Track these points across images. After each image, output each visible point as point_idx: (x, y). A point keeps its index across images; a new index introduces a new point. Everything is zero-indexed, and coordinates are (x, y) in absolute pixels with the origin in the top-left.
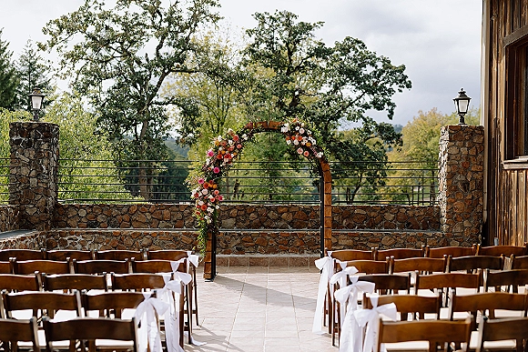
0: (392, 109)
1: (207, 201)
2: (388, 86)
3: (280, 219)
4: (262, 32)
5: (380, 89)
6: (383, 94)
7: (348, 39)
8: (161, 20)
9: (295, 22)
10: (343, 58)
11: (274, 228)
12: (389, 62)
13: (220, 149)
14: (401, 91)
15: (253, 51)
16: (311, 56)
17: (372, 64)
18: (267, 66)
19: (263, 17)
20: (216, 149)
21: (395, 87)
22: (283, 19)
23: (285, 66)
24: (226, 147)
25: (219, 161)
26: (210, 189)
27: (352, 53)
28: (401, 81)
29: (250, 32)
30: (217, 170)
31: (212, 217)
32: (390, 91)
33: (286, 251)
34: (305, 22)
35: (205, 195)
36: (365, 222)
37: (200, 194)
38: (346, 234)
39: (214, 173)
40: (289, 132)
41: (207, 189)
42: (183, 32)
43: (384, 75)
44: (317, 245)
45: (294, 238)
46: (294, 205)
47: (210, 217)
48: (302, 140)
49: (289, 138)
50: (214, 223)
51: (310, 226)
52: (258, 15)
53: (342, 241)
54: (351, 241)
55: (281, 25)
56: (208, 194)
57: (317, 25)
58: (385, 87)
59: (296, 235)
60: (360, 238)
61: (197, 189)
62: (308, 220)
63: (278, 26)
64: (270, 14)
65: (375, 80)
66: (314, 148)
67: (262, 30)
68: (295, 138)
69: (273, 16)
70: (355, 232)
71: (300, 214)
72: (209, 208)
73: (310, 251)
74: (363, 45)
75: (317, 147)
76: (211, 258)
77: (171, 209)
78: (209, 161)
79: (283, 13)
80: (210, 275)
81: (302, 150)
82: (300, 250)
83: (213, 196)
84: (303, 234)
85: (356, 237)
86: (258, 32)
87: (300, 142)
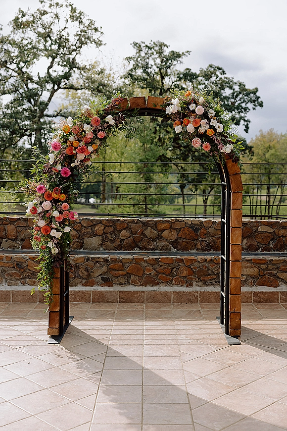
0: (247, 124)
1: (50, 220)
2: (243, 105)
3: (159, 238)
4: (139, 59)
5: (238, 108)
6: (239, 112)
7: (211, 66)
8: (52, 44)
9: (167, 52)
10: (206, 82)
11: (152, 249)
12: (244, 86)
13: (71, 138)
14: (254, 109)
15: (131, 76)
16: (180, 79)
17: (231, 88)
18: (143, 88)
19: (140, 46)
20: (65, 140)
21: (250, 105)
22: (157, 48)
23: (158, 88)
24: (81, 134)
25: (70, 158)
26: (55, 202)
27: (213, 79)
28: (254, 101)
29: (129, 59)
30: (65, 173)
31: (60, 243)
32: (246, 109)
33: (168, 282)
34: (174, 50)
35: (48, 211)
36: (271, 242)
37: (39, 210)
38: (249, 260)
39: (62, 177)
40: (178, 113)
41: (51, 201)
42: (70, 54)
43: (241, 96)
44: (210, 275)
45: (179, 265)
46: (178, 220)
47: (55, 244)
48: (200, 125)
49: (179, 122)
50: (62, 253)
51: (200, 248)
52: (136, 44)
53: (245, 270)
54: (256, 270)
55: (155, 53)
56: (52, 208)
57: (185, 53)
58: (241, 106)
59: (182, 260)
60: (268, 266)
61: (35, 202)
62: (196, 240)
63: (153, 53)
64: (146, 44)
65: (233, 100)
66: (220, 138)
67: (139, 57)
68: (189, 122)
69: (149, 45)
70: (261, 257)
71: (187, 232)
72: (54, 231)
73: (200, 284)
74: (223, 72)
75: (223, 136)
76: (59, 304)
77: (17, 224)
78: (54, 157)
79: (157, 43)
80: (57, 330)
81: (199, 141)
82: (187, 281)
83: (60, 213)
84: (192, 260)
85: (262, 264)
86: (135, 59)
87: (196, 129)
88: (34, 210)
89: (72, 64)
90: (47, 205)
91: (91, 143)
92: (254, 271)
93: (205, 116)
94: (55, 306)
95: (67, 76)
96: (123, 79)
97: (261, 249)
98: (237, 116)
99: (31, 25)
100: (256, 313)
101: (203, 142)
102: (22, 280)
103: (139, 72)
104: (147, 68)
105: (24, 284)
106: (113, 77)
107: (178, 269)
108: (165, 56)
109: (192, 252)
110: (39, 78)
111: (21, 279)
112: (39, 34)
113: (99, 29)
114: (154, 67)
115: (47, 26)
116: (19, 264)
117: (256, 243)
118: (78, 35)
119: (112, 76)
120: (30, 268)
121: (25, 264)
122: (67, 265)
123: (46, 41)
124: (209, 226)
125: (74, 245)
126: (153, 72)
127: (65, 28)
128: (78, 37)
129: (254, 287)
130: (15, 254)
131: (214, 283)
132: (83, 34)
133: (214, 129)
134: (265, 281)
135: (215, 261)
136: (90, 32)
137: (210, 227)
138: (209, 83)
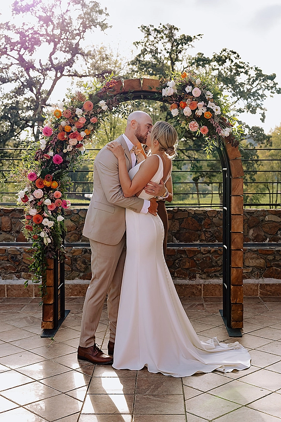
0: (264, 113)
1: (42, 208)
2: (260, 92)
4: (148, 44)
5: (254, 95)
6: (255, 100)
7: (224, 50)
8: (54, 28)
9: (178, 35)
10: (220, 68)
12: (261, 71)
13: (63, 123)
14: (272, 96)
15: (140, 62)
16: (192, 64)
17: (246, 73)
19: (149, 29)
20: (57, 124)
21: (267, 93)
22: (167, 32)
24: (73, 120)
25: (63, 143)
26: (47, 190)
27: (228, 64)
28: (272, 87)
29: (137, 44)
30: (58, 159)
31: (52, 233)
32: (262, 96)
35: (39, 199)
36: (279, 232)
37: (31, 198)
38: (255, 251)
39: (53, 164)
40: (174, 95)
41: (42, 189)
42: (73, 38)
43: (257, 82)
44: (214, 266)
45: (181, 257)
46: (181, 210)
47: (48, 234)
48: (197, 108)
49: (176, 105)
50: (55, 243)
51: (204, 238)
52: (144, 28)
53: (251, 261)
54: (262, 261)
55: (164, 38)
56: (43, 197)
57: (196, 37)
58: (258, 93)
59: (184, 252)
60: (275, 257)
61: (26, 189)
62: (200, 230)
63: (162, 37)
64: (155, 27)
65: (249, 87)
66: (217, 120)
67: (147, 42)
68: (185, 105)
69: (158, 29)
70: (268, 247)
71: (190, 222)
72: (46, 220)
73: (204, 276)
74: (238, 56)
75: (223, 119)
76: (52, 296)
77: (11, 215)
78: (45, 143)
79: (166, 27)
80: (51, 324)
81: (197, 124)
82: (190, 273)
83: (52, 201)
84: (194, 251)
85: (269, 255)
86: (144, 44)
87: (193, 111)
88: (25, 199)
89: (75, 50)
90: (39, 193)
91: (84, 128)
92: (261, 262)
93: (202, 98)
94: (49, 298)
95: (70, 63)
96: (131, 66)
97: (268, 239)
98: (253, 104)
99: (31, 9)
100: (262, 306)
101: (200, 126)
102: (17, 274)
103: (148, 58)
104: (157, 53)
105: (19, 277)
106: (120, 64)
107: (181, 260)
108: (175, 40)
109: (196, 243)
110: (41, 65)
111: (16, 272)
112: (40, 18)
113: (104, 11)
114: (164, 52)
115: (49, 9)
116: (13, 257)
117: (263, 234)
118: (81, 18)
119: (119, 62)
120: (25, 261)
121: (20, 257)
122: (61, 256)
123: (47, 26)
124: (214, 215)
125: (72, 237)
126: (163, 57)
127: (67, 11)
128: (81, 21)
129: (261, 280)
130: (9, 247)
131: (218, 275)
132: (87, 16)
133: (212, 112)
134: (272, 273)
135: (219, 252)
136: (94, 15)
137: (214, 217)
138: (223, 68)
